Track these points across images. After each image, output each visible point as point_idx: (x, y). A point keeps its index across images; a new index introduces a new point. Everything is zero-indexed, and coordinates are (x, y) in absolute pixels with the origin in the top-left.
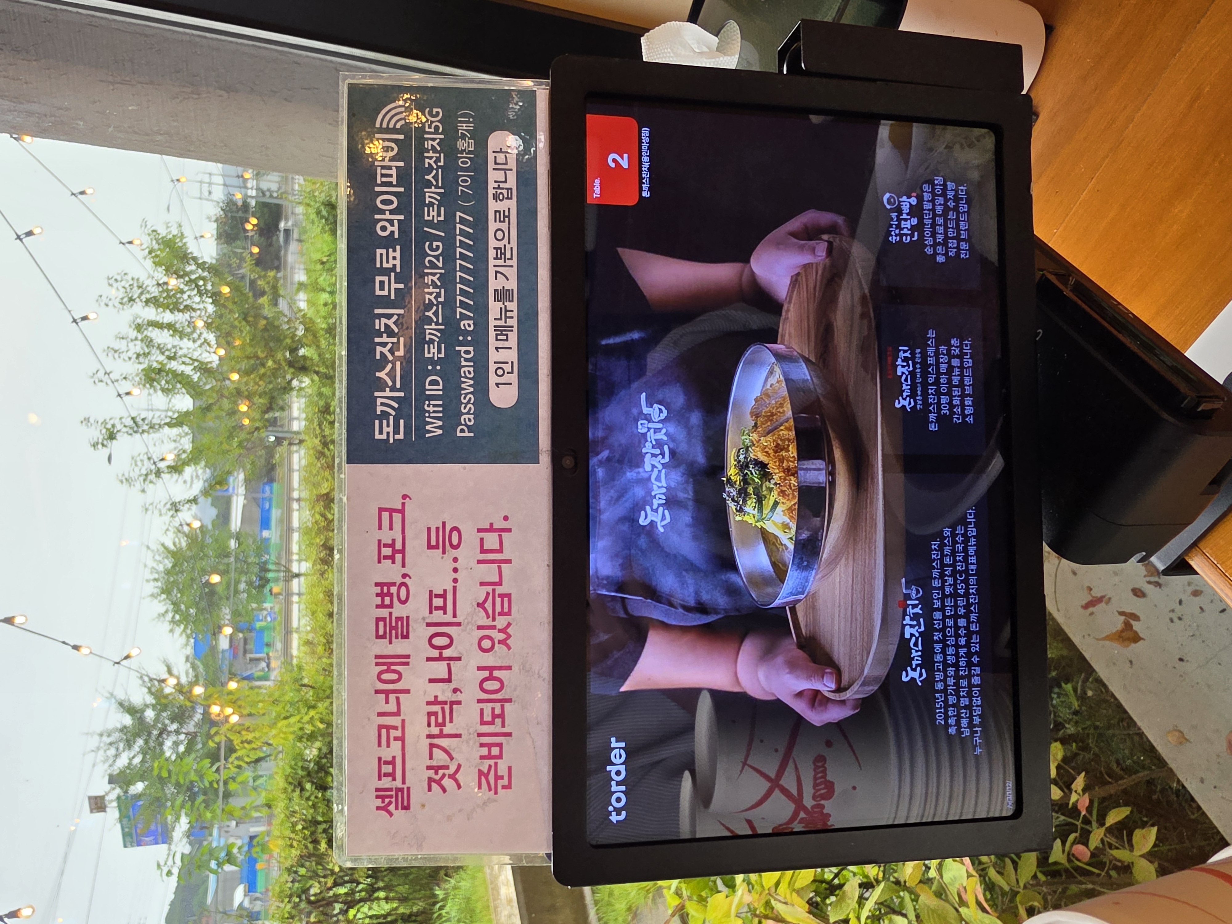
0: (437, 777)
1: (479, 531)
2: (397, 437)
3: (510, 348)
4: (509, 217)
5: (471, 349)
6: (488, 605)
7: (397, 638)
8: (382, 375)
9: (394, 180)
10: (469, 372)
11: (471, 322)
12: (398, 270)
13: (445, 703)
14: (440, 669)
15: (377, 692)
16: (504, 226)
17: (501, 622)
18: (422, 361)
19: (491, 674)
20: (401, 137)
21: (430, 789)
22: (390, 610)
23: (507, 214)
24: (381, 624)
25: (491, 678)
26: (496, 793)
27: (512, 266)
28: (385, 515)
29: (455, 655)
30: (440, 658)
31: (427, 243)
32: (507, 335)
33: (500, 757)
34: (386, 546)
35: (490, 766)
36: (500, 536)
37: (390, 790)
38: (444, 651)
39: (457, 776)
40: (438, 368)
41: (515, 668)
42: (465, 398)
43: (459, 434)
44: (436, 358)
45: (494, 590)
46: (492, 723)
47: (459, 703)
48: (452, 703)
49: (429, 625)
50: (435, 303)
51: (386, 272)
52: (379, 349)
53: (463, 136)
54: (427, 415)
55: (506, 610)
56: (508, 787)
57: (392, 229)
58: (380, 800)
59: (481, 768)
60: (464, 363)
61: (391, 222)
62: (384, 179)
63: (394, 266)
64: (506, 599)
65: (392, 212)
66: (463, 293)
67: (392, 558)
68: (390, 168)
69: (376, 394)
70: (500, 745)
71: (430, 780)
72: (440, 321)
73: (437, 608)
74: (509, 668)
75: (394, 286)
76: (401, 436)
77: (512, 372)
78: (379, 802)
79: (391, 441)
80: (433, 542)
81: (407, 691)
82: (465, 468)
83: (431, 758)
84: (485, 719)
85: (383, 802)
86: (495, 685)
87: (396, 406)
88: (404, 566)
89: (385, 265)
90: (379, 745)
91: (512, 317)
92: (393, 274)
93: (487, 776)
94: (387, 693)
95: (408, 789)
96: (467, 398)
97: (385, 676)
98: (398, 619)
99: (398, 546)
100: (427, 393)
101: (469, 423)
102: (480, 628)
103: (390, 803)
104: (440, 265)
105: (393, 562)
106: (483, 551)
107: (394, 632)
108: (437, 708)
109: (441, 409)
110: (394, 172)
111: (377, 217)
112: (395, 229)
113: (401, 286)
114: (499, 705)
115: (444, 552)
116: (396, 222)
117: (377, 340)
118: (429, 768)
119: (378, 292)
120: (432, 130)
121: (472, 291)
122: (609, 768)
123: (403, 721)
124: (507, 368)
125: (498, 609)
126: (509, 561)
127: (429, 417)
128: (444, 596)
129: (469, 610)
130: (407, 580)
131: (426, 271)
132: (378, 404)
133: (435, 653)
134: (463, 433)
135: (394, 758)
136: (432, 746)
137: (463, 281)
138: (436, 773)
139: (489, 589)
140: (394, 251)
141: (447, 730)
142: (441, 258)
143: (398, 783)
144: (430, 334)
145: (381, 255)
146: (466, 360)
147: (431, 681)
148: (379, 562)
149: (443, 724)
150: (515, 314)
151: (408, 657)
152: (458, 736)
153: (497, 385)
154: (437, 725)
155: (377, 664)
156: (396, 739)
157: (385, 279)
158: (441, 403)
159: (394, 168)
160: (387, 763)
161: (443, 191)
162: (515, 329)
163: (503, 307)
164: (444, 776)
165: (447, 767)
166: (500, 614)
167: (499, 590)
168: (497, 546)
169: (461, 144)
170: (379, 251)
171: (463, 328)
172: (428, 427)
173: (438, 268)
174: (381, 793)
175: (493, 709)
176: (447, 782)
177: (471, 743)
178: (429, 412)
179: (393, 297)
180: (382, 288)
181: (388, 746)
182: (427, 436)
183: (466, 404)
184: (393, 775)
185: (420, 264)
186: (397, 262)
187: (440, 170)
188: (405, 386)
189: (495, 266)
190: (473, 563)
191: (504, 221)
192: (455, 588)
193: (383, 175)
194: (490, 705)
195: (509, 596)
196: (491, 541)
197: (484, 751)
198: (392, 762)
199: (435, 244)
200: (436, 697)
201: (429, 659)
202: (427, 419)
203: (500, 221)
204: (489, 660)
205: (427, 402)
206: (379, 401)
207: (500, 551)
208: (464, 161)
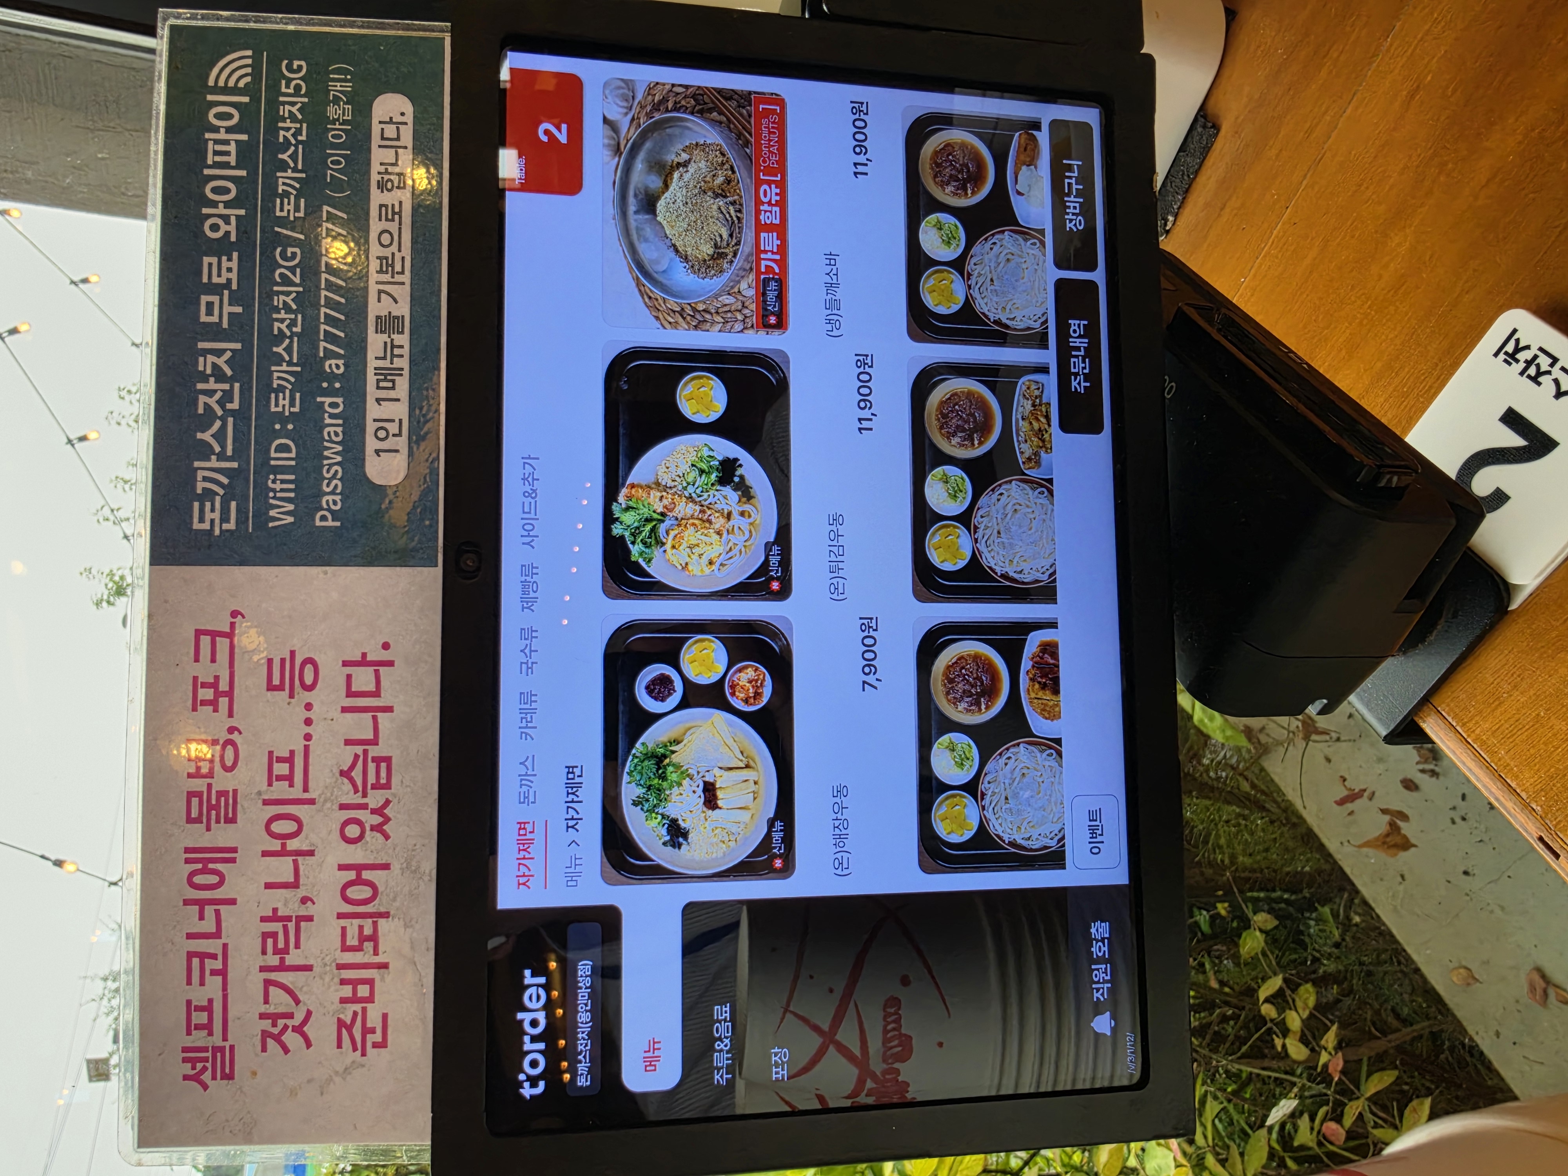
0: (276, 1031)
1: (345, 664)
2: (225, 526)
3: (398, 400)
4: (400, 213)
5: (339, 400)
6: (357, 774)
7: (218, 821)
8: (206, 436)
9: (232, 160)
10: (336, 434)
11: (340, 362)
12: (234, 286)
13: (288, 919)
14: (282, 869)
15: (187, 902)
16: (393, 227)
17: (375, 799)
18: (267, 419)
19: (359, 875)
20: (246, 99)
21: (264, 1049)
22: (209, 780)
23: (397, 209)
24: (195, 801)
25: (358, 881)
26: (364, 1054)
27: (403, 283)
28: (205, 640)
29: (305, 847)
30: (283, 852)
31: (279, 250)
32: (393, 381)
33: (370, 999)
34: (204, 685)
35: (355, 1014)
36: (377, 672)
37: (205, 1049)
38: (288, 842)
39: (305, 1029)
40: (290, 427)
41: (396, 867)
42: (328, 471)
43: (318, 523)
44: (287, 414)
45: (365, 752)
46: (358, 949)
47: (310, 919)
48: (300, 919)
49: (266, 803)
50: (288, 334)
51: (217, 289)
52: (202, 399)
53: (336, 100)
54: (271, 494)
55: (383, 781)
56: (382, 1045)
57: (228, 228)
58: (189, 1065)
59: (342, 1016)
60: (328, 421)
61: (226, 219)
62: (218, 159)
63: (229, 281)
64: (383, 765)
65: (228, 205)
66: (329, 319)
67: (213, 704)
68: (226, 142)
69: (197, 464)
70: (370, 982)
71: (265, 1035)
72: (295, 361)
73: (280, 778)
74: (386, 867)
75: (227, 309)
76: (231, 526)
77: (400, 435)
78: (187, 1069)
79: (217, 532)
80: (276, 681)
81: (232, 902)
82: (326, 573)
83: (266, 1002)
84: (348, 943)
85: (194, 1068)
86: (364, 892)
87: (225, 481)
88: (231, 715)
89: (215, 280)
90: (189, 982)
91: (402, 356)
92: (226, 292)
93: (350, 1029)
94: (201, 904)
95: (232, 1048)
96: (332, 471)
97: (198, 879)
98: (222, 794)
99: (224, 686)
100: (273, 463)
101: (333, 507)
102: (343, 807)
103: (205, 1069)
104: (297, 280)
105: (216, 710)
106: (350, 694)
107: (214, 813)
108: (277, 927)
109: (292, 486)
110: (232, 148)
111: (205, 211)
112: (232, 228)
113: (239, 310)
114: (370, 921)
115: (291, 696)
116: (233, 220)
117: (200, 386)
118: (262, 1016)
119: (204, 318)
120: (291, 91)
121: (342, 317)
122: (520, 1016)
123: (225, 946)
124: (393, 428)
125: (371, 779)
126: (389, 709)
127: (274, 498)
128: (290, 759)
129: (328, 781)
130: (235, 736)
131: (275, 288)
132: (199, 478)
133: (276, 845)
134: (324, 521)
135: (210, 1001)
136: (268, 983)
137: (329, 303)
138: (274, 1025)
139: (359, 749)
140: (230, 259)
141: (290, 960)
142: (298, 270)
143: (217, 1040)
144: (279, 378)
145: (210, 265)
146: (332, 416)
147: (269, 886)
148: (194, 709)
149: (286, 951)
150: (406, 351)
151: (234, 850)
152: (308, 968)
153: (378, 452)
154: (276, 951)
155: (188, 861)
156: (214, 973)
157: (215, 299)
158: (293, 477)
159: (233, 144)
160: (199, 1009)
161: (304, 175)
162: (406, 372)
163: (389, 340)
164: (286, 1027)
165: (290, 1016)
166: (374, 787)
167: (373, 751)
168: (372, 687)
169: (332, 111)
170: (206, 260)
171: (329, 371)
172: (272, 513)
173: (294, 284)
174: (191, 1056)
175: (361, 928)
176: (292, 1039)
177: (327, 979)
178: (274, 490)
179: (225, 325)
180: (209, 312)
181: (202, 983)
182: (271, 525)
183: (330, 480)
184: (208, 1027)
185: (268, 279)
186: (234, 276)
187: (300, 147)
188: (240, 452)
189: (378, 283)
190: (336, 713)
191: (393, 220)
192: (307, 748)
193: (216, 153)
194: (356, 922)
195: (388, 760)
196: (364, 679)
197: (347, 991)
198: (208, 1008)
199: (290, 250)
200: (275, 910)
201: (265, 854)
202: (271, 501)
203: (387, 219)
204: (356, 855)
205: (272, 477)
206: (200, 474)
207: (376, 694)
208: (336, 134)
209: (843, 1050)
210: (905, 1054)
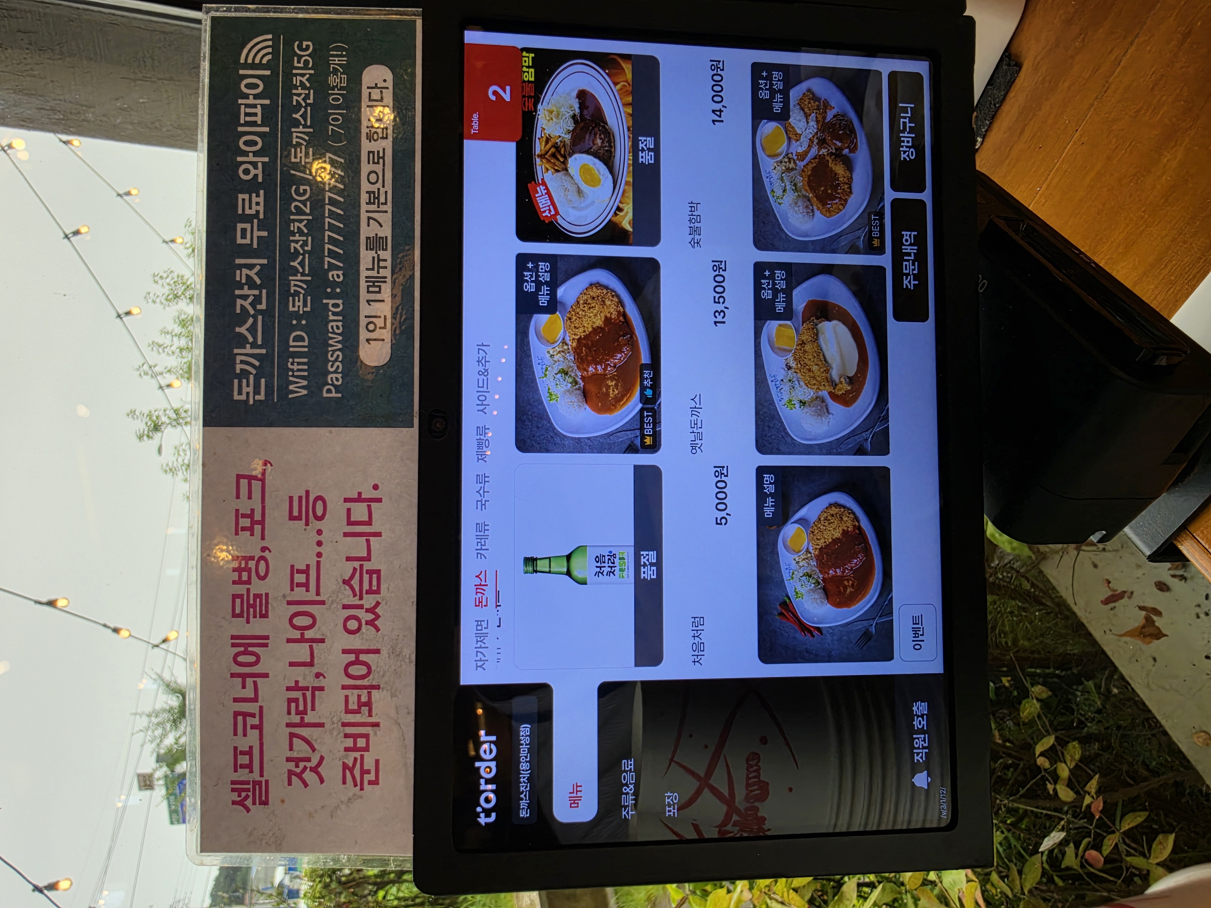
0: (298, 770)
1: (346, 500)
2: (257, 397)
3: (383, 301)
4: (383, 158)
5: (340, 302)
6: (355, 583)
7: (255, 617)
8: (242, 330)
9: (259, 119)
10: (338, 328)
11: (340, 273)
12: (261, 216)
13: (307, 689)
14: (302, 652)
15: (233, 675)
16: (378, 168)
17: (369, 601)
18: (287, 316)
19: (357, 658)
20: (268, 73)
21: (290, 784)
22: (248, 586)
23: (381, 155)
24: (238, 601)
25: (357, 662)
26: (362, 789)
27: (386, 212)
28: (244, 482)
29: (318, 636)
30: (302, 640)
31: (294, 187)
32: (380, 287)
33: (366, 749)
34: (244, 516)
35: (355, 759)
36: (369, 506)
37: (247, 783)
38: (305, 632)
39: (319, 769)
40: (304, 322)
41: (384, 652)
42: (332, 356)
43: (325, 395)
44: (301, 312)
45: (361, 566)
46: (357, 712)
47: (322, 689)
48: (315, 689)
49: (289, 603)
50: (302, 252)
51: (248, 219)
52: (239, 302)
53: (335, 71)
54: (290, 373)
55: (375, 588)
56: (375, 782)
57: (256, 172)
58: (236, 794)
59: (346, 761)
60: (331, 317)
61: (255, 165)
62: (248, 119)
63: (258, 212)
64: (375, 576)
65: (255, 154)
66: (332, 241)
67: (251, 530)
68: (254, 106)
69: (236, 351)
70: (366, 736)
71: (290, 773)
72: (307, 272)
73: (299, 585)
74: (377, 651)
75: (256, 233)
76: (261, 397)
77: (384, 327)
78: (235, 796)
79: (251, 402)
80: (296, 513)
81: (266, 676)
82: (331, 432)
83: (291, 749)
84: (350, 707)
85: (239, 796)
86: (361, 670)
87: (257, 363)
88: (263, 538)
89: (248, 211)
90: (235, 734)
91: (386, 267)
92: (255, 221)
93: (352, 770)
94: (244, 677)
95: (267, 782)
96: (335, 356)
97: (241, 659)
98: (257, 596)
99: (258, 517)
100: (291, 349)
101: (336, 383)
102: (345, 607)
103: (247, 797)
104: (308, 211)
105: (252, 535)
106: (350, 523)
107: (252, 610)
108: (298, 694)
109: (306, 367)
110: (259, 110)
111: (239, 159)
112: (259, 172)
113: (265, 234)
114: (365, 691)
115: (307, 524)
116: (260, 165)
117: (237, 292)
118: (288, 760)
119: (240, 241)
120: (301, 65)
121: (341, 239)
122: (477, 764)
123: (261, 708)
124: (380, 322)
125: (366, 587)
126: (378, 534)
127: (293, 376)
128: (306, 571)
129: (334, 587)
130: (266, 554)
131: (292, 217)
132: (238, 361)
133: (297, 634)
134: (329, 393)
135: (251, 748)
136: (292, 735)
137: (332, 228)
138: (297, 766)
139: (357, 564)
140: (258, 196)
141: (307, 719)
142: (308, 203)
143: (256, 776)
144: (295, 285)
145: (243, 200)
146: (334, 314)
147: (292, 664)
148: (237, 533)
149: (305, 712)
150: (389, 264)
151: (267, 638)
152: (321, 725)
153: (368, 340)
154: (298, 713)
155: (233, 645)
156: (253, 727)
157: (248, 226)
158: (306, 360)
159: (259, 107)
160: (243, 753)
161: (311, 130)
162: (389, 280)
163: (376, 255)
164: (305, 768)
165: (308, 760)
166: (368, 592)
167: (367, 566)
168: (366, 518)
169: (332, 80)
170: (241, 196)
171: (331, 279)
172: (291, 387)
173: (305, 214)
174: (237, 787)
175: (359, 696)
176: (309, 776)
177: (335, 733)
178: (293, 370)
179: (255, 246)
180: (244, 236)
181: (245, 735)
182: (290, 396)
183: (334, 362)
184: (249, 767)
185: (285, 210)
186: (261, 208)
187: (309, 108)
188: (267, 342)
189: (367, 211)
190: (340, 537)
191: (378, 163)
192: (318, 563)
193: (247, 115)
194: (356, 692)
195: (378, 572)
196: (360, 512)
197: (349, 742)
198: (249, 753)
199: (302, 188)
200: (297, 682)
201: (289, 641)
202: (291, 378)
203: (374, 163)
204: (355, 642)
205: (291, 360)
206: (239, 358)
207: (369, 523)
208: (335, 97)
209: (715, 791)
210: (764, 795)
